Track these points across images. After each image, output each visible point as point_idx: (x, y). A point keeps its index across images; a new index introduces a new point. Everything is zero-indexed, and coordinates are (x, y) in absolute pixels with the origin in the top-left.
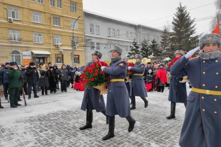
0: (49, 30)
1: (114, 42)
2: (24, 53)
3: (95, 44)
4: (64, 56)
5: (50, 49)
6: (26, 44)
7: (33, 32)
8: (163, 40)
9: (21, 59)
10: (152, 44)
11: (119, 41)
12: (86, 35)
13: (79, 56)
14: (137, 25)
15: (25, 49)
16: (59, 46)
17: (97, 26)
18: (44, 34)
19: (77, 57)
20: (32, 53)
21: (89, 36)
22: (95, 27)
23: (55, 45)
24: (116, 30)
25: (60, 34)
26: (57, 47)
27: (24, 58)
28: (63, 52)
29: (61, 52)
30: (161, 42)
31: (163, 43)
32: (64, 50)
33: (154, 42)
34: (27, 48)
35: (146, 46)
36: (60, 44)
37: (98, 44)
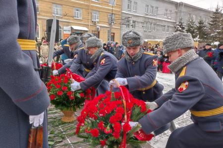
0: (88, 6)
1: (150, 21)
2: (65, 28)
3: (131, 22)
4: (100, 33)
5: (88, 25)
6: (67, 19)
7: (74, 7)
8: (212, 21)
9: (62, 34)
10: (198, 25)
11: (157, 19)
12: (123, 11)
13: (114, 34)
14: (179, 2)
15: (66, 24)
16: (96, 23)
17: (134, 2)
18: (84, 10)
19: (113, 34)
20: (72, 28)
21: (125, 13)
22: (133, 4)
23: (93, 22)
24: (154, 8)
25: (98, 10)
26: (94, 23)
27: (65, 32)
28: (99, 29)
29: (98, 28)
30: (210, 24)
31: (212, 25)
32: (101, 27)
33: (201, 23)
34: (68, 24)
35: (192, 27)
36: (97, 20)
37: (134, 22)
